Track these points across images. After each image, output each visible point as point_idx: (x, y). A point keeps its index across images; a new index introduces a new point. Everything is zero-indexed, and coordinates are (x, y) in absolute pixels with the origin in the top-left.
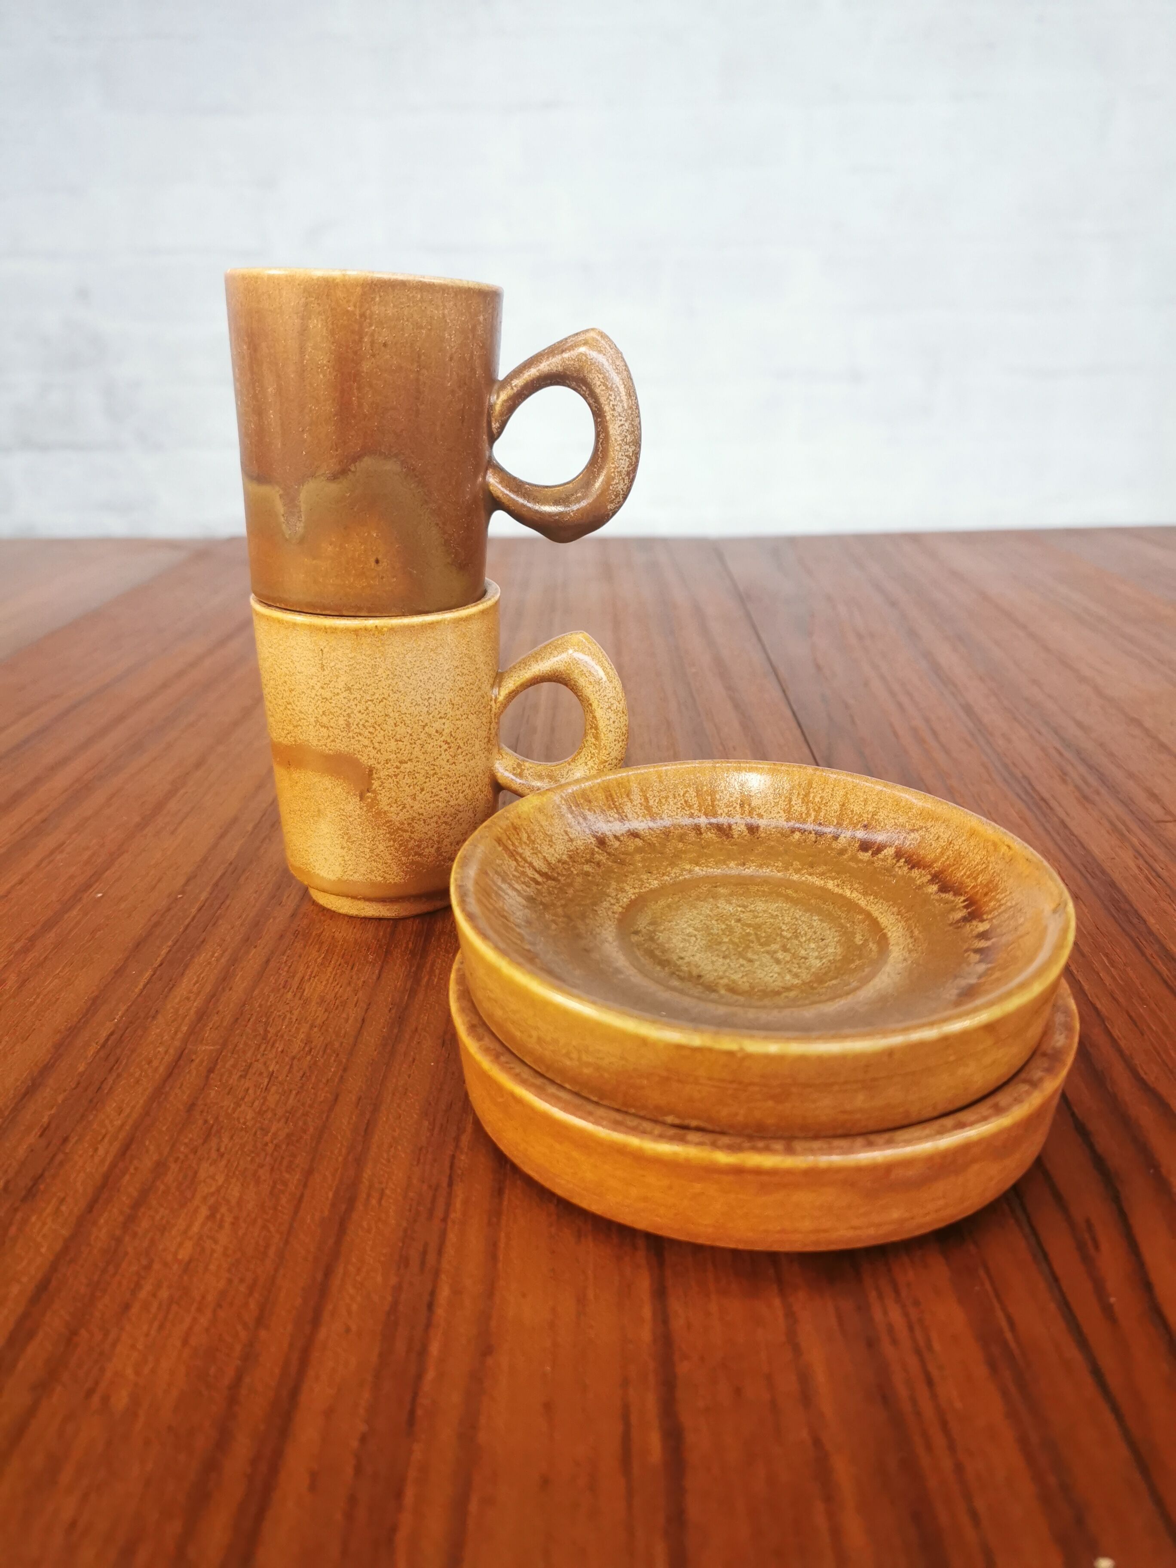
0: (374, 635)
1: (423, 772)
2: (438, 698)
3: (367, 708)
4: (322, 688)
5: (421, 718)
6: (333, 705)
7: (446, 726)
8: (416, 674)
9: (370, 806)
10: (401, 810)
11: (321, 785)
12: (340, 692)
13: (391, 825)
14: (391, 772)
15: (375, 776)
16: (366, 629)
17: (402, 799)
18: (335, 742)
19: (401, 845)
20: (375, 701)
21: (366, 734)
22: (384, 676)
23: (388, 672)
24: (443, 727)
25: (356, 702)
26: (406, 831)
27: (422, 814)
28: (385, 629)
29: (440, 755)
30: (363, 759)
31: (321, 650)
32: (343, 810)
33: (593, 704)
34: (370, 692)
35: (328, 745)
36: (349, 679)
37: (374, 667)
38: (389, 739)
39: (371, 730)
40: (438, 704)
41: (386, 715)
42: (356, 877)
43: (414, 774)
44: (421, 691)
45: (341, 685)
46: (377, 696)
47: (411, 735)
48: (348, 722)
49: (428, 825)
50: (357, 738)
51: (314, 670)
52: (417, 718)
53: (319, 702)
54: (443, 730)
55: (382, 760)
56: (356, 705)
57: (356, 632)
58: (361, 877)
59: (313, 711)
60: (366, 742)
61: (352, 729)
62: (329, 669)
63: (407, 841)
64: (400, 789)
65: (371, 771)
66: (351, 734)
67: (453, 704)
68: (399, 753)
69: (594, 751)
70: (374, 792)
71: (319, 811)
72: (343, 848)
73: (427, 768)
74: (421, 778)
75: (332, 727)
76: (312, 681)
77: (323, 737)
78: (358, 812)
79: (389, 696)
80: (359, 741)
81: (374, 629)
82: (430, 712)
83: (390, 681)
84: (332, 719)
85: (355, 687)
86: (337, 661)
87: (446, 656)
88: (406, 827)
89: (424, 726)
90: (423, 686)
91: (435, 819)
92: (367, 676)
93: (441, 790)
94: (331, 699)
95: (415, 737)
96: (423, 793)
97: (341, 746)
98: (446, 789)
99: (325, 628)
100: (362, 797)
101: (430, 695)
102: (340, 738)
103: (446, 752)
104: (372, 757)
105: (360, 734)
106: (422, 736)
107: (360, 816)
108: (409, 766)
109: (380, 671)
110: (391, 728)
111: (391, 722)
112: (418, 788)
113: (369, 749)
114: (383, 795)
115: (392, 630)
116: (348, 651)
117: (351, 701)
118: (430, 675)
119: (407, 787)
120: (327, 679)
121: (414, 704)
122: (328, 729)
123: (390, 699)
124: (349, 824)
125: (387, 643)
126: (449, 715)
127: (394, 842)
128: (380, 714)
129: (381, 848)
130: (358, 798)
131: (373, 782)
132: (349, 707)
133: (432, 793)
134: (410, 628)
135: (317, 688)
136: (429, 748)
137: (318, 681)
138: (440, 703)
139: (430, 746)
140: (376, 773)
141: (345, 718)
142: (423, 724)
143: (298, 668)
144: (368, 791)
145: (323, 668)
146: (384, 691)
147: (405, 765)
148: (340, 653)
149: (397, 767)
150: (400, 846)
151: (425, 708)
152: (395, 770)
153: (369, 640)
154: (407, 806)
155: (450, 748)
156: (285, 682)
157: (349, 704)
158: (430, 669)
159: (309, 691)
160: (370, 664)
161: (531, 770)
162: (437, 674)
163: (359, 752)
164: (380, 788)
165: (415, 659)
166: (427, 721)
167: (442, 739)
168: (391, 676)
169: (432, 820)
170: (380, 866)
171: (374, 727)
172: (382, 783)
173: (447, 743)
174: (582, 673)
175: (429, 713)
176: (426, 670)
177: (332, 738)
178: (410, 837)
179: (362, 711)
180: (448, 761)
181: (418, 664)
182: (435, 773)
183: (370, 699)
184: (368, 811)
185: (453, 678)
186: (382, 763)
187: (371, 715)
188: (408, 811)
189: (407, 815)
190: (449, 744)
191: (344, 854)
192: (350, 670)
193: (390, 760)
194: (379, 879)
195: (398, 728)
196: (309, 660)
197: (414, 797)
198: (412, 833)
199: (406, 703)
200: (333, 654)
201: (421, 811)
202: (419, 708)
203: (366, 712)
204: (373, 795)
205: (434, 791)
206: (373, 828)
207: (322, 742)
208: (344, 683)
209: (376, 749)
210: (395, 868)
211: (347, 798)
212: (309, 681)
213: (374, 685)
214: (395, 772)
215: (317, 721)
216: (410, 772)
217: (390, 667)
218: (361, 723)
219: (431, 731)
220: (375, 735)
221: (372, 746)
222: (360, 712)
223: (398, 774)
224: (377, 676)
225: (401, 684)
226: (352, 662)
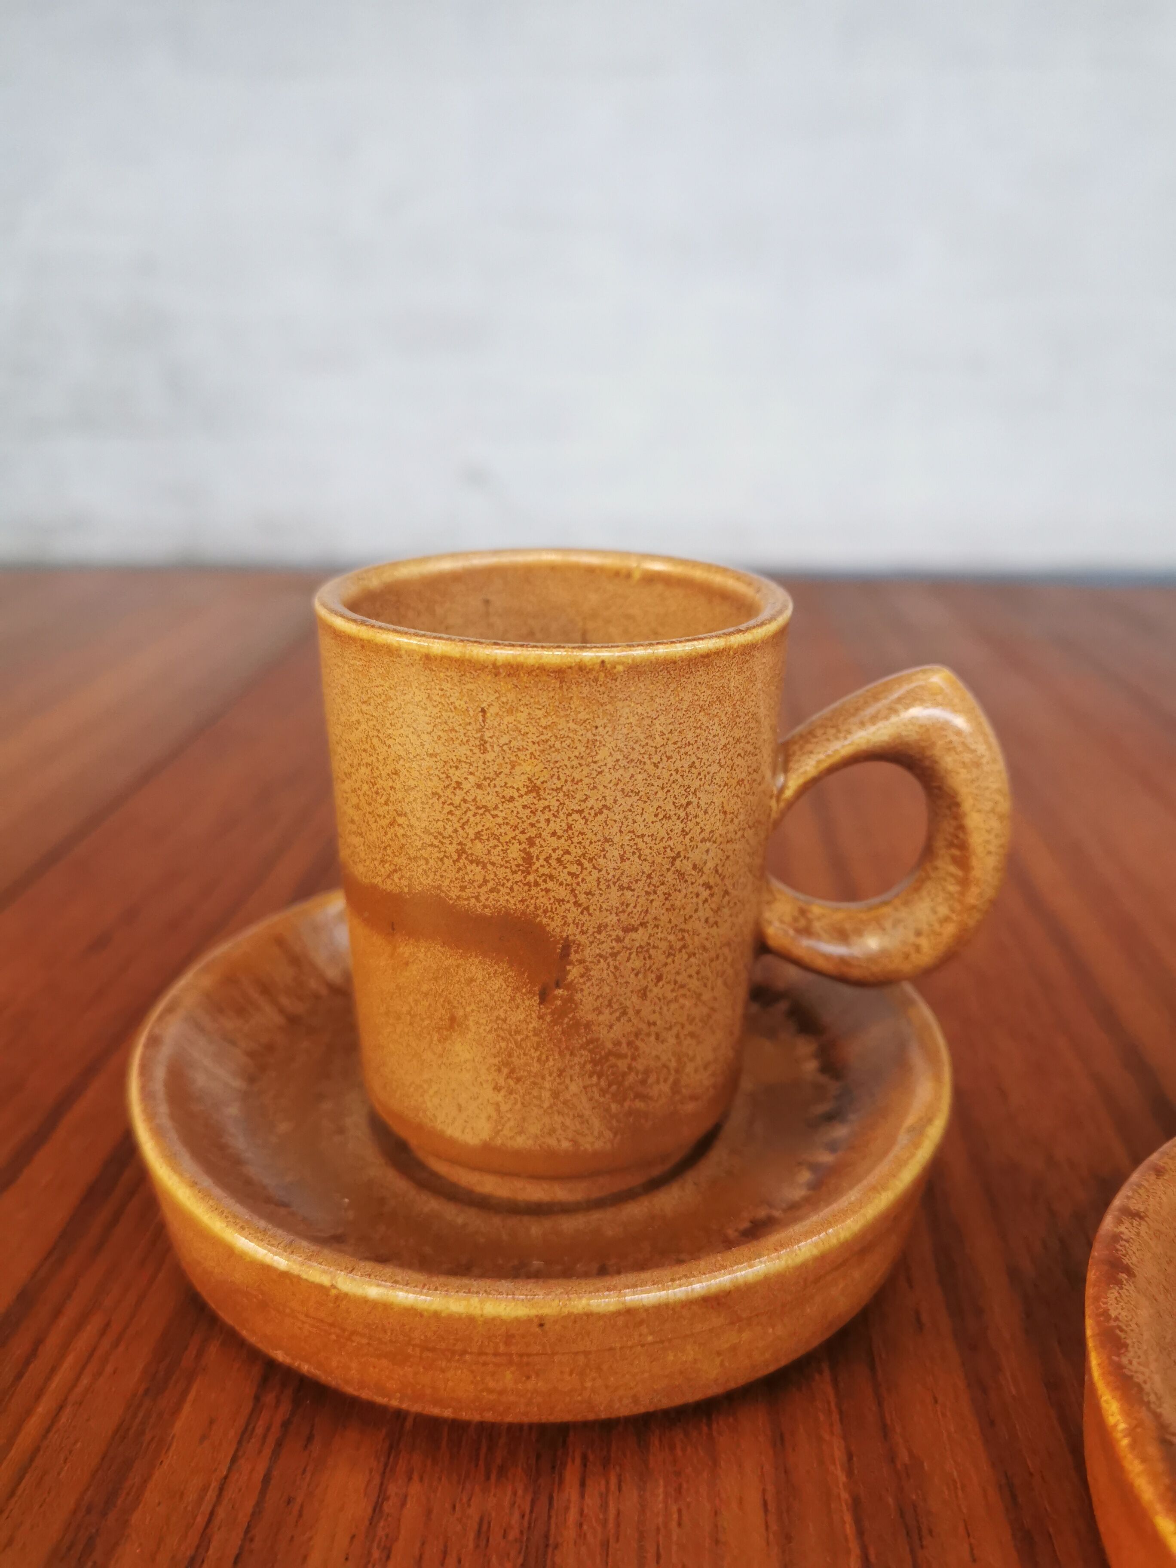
0: (596, 680)
1: (664, 945)
2: (702, 803)
3: (570, 827)
4: (479, 786)
5: (670, 843)
6: (500, 820)
7: (711, 854)
8: (669, 758)
9: (559, 1015)
10: (618, 1019)
11: (461, 972)
12: (516, 795)
13: (597, 1047)
14: (606, 948)
15: (574, 957)
16: (581, 668)
17: (622, 999)
18: (498, 891)
19: (611, 1083)
20: (586, 814)
21: (564, 876)
22: (610, 762)
23: (619, 756)
24: (705, 857)
25: (548, 815)
26: (624, 1056)
27: (654, 1024)
28: (620, 668)
29: (696, 911)
30: (553, 925)
31: (483, 711)
32: (504, 1020)
33: (964, 804)
34: (579, 796)
35: (482, 898)
36: (538, 769)
37: (592, 744)
38: (608, 887)
39: (575, 868)
40: (701, 814)
41: (607, 840)
42: (520, 1142)
43: (648, 951)
44: (676, 790)
45: (519, 781)
46: (589, 804)
47: (649, 876)
48: (528, 854)
49: (662, 1042)
50: (543, 886)
51: (463, 750)
52: (662, 844)
53: (470, 814)
54: (705, 863)
55: (591, 924)
56: (548, 821)
57: (560, 673)
58: (530, 1142)
59: (456, 831)
60: (562, 893)
61: (534, 867)
62: (496, 748)
63: (624, 1075)
64: (620, 980)
65: (566, 949)
66: (531, 878)
67: (725, 813)
68: (624, 911)
69: (953, 888)
70: (570, 987)
71: (453, 1019)
72: (497, 1089)
73: (671, 938)
74: (659, 956)
75: (493, 864)
76: (458, 773)
77: (472, 882)
78: (535, 1024)
79: (615, 801)
80: (547, 891)
81: (597, 667)
82: (687, 830)
83: (621, 771)
84: (495, 846)
85: (549, 785)
86: (516, 734)
87: (725, 720)
88: (624, 1049)
89: (674, 859)
90: (680, 780)
91: (674, 1031)
92: (575, 763)
93: (690, 976)
94: (496, 808)
95: (655, 880)
96: (660, 984)
97: (509, 900)
98: (698, 973)
99: (494, 665)
100: (544, 997)
101: (691, 798)
102: (509, 884)
103: (706, 905)
104: (570, 920)
105: (551, 877)
106: (670, 877)
107: (537, 1032)
108: (640, 937)
109: (603, 753)
110: (613, 865)
111: (614, 852)
112: (653, 976)
113: (568, 906)
114: (586, 993)
115: (636, 669)
116: (540, 713)
117: (539, 813)
118: (694, 759)
119: (632, 976)
120: (491, 770)
121: (661, 816)
122: (484, 867)
123: (616, 808)
124: (512, 1045)
125: (620, 696)
126: (717, 835)
127: (599, 1077)
128: (594, 839)
129: (574, 1088)
130: (537, 998)
131: (568, 968)
132: (532, 825)
133: (676, 982)
134: (669, 665)
135: (466, 786)
136: (678, 899)
137: (471, 773)
138: (706, 812)
139: (680, 896)
140: (576, 952)
141: (524, 846)
142: (673, 855)
143: (427, 746)
144: (558, 986)
145: (483, 747)
146: (607, 792)
147: (633, 935)
148: (522, 717)
149: (619, 940)
150: (610, 1085)
151: (678, 822)
152: (614, 944)
153: (586, 691)
154: (631, 1011)
155: (712, 895)
156: (396, 773)
157: (533, 820)
158: (695, 746)
159: (448, 792)
160: (584, 740)
161: (826, 920)
162: (705, 756)
163: (545, 912)
164: (581, 981)
165: (671, 727)
166: (680, 848)
167: (701, 881)
168: (624, 762)
169: (670, 1033)
170: (568, 1122)
171: (580, 864)
172: (587, 969)
173: (707, 886)
174: (950, 748)
175: (684, 833)
176: (688, 748)
177: (490, 885)
178: (629, 1067)
179: (560, 833)
180: (707, 921)
181: (675, 737)
182: (684, 946)
183: (577, 808)
184: (554, 1022)
185: (729, 762)
186: (590, 932)
187: (575, 840)
188: (629, 1020)
189: (629, 1028)
190: (710, 888)
191: (498, 1099)
192: (542, 751)
193: (607, 925)
194: (566, 1144)
195: (626, 865)
196: (453, 730)
197: (643, 994)
198: (634, 1058)
199: (645, 816)
200: (508, 719)
201: (653, 1018)
202: (668, 824)
203: (566, 835)
204: (566, 993)
205: (679, 978)
206: (561, 1053)
207: (468, 892)
208: (526, 776)
209: (580, 905)
210: (596, 1123)
211: (513, 999)
212: (452, 771)
213: (587, 781)
214: (613, 948)
215: (461, 852)
216: (641, 947)
217: (622, 745)
218: (555, 856)
219: (686, 866)
220: (580, 879)
221: (572, 900)
222: (554, 834)
223: (619, 952)
224: (595, 762)
225: (639, 777)
226: (548, 735)
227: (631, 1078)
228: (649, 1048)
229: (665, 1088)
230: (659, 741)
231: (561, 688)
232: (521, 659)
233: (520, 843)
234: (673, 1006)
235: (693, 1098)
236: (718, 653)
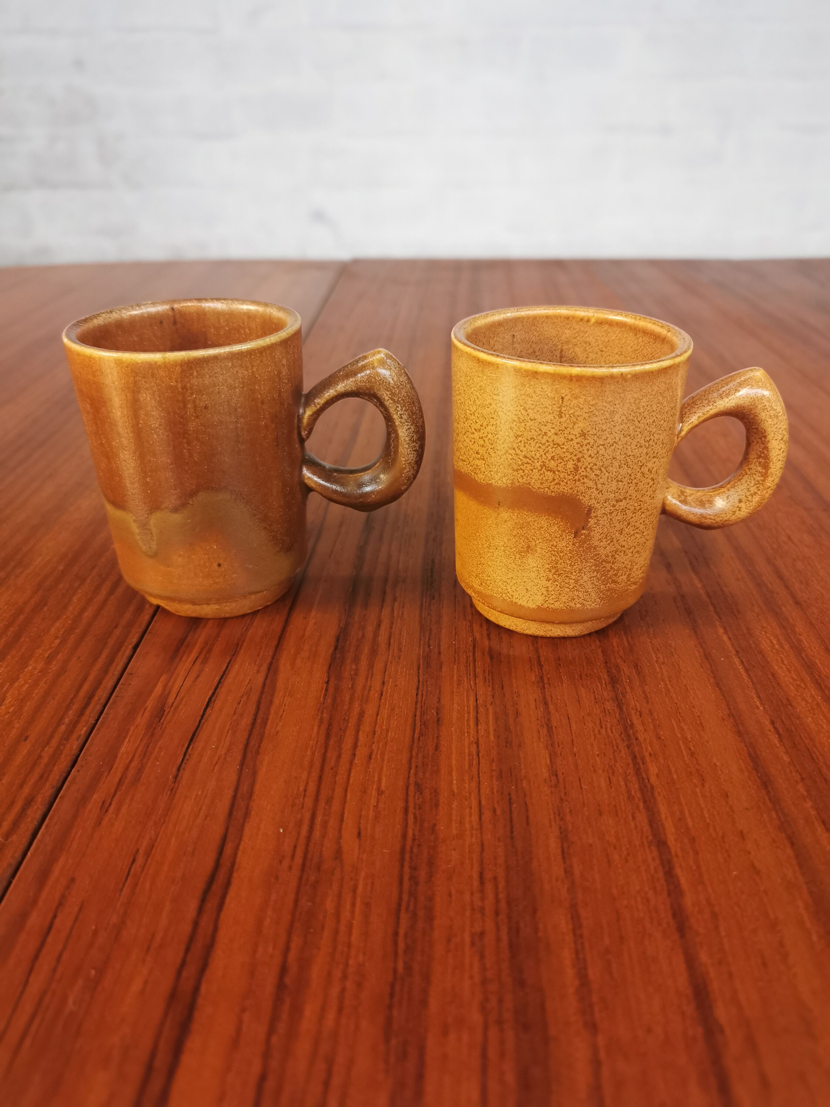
0: (618, 382)
1: (632, 508)
2: (655, 439)
3: (598, 452)
4: (556, 434)
5: (641, 459)
6: (564, 450)
7: (656, 464)
8: (645, 418)
9: (582, 543)
10: (609, 544)
11: (536, 524)
12: (574, 437)
13: (598, 558)
14: (607, 510)
15: (593, 515)
16: (612, 377)
17: (612, 534)
18: (560, 484)
19: (602, 575)
20: (606, 446)
21: (593, 476)
22: (620, 421)
23: (624, 418)
25: (588, 447)
26: (609, 562)
27: (624, 546)
28: (629, 376)
29: (647, 491)
30: (585, 499)
31: (562, 398)
32: (556, 547)
33: (768, 436)
34: (604, 437)
35: (551, 488)
36: (586, 425)
37: (613, 413)
38: (612, 480)
39: (598, 472)
40: (654, 444)
41: (614, 458)
42: (557, 605)
43: (625, 511)
44: (646, 433)
45: (577, 431)
46: (609, 440)
47: (630, 475)
48: (577, 466)
49: (626, 555)
50: (582, 481)
51: (551, 417)
52: (637, 460)
53: (549, 447)
55: (601, 499)
56: (588, 450)
57: (602, 379)
58: (562, 605)
59: (541, 456)
60: (591, 484)
61: (579, 472)
62: (567, 416)
63: (609, 571)
64: (612, 525)
65: (590, 511)
66: (577, 477)
67: (663, 444)
68: (617, 492)
69: (759, 478)
70: (590, 529)
71: (529, 547)
72: (548, 580)
73: (636, 504)
74: (629, 514)
75: (559, 471)
76: (545, 428)
77: (547, 480)
78: (570, 548)
79: (620, 440)
80: (584, 483)
81: (619, 376)
82: (648, 452)
83: (624, 425)
84: (561, 463)
85: (591, 433)
86: (577, 409)
88: (610, 559)
89: (641, 466)
90: (648, 428)
92: (604, 422)
93: (641, 523)
94: (563, 444)
95: (632, 477)
96: (629, 527)
97: (565, 489)
98: (644, 522)
100: (576, 534)
101: (651, 437)
102: (565, 481)
103: (651, 489)
104: (593, 497)
105: (586, 476)
106: (639, 474)
107: (571, 551)
108: (623, 504)
109: (617, 417)
110: (615, 470)
111: (616, 464)
112: (626, 523)
113: (592, 490)
114: (596, 532)
115: (635, 376)
116: (590, 399)
117: (584, 446)
118: (655, 418)
119: (617, 523)
120: (563, 426)
121: (638, 446)
122: (554, 472)
123: (620, 443)
124: (559, 559)
125: (628, 389)
127: (597, 573)
128: (608, 458)
129: (585, 578)
130: (573, 535)
131: (589, 520)
132: (580, 452)
133: (635, 526)
134: (649, 374)
135: (549, 434)
136: (640, 486)
137: (553, 428)
138: (656, 444)
139: (642, 484)
140: (594, 512)
141: (575, 462)
142: (641, 464)
143: (530, 415)
144: (583, 529)
145: (560, 415)
146: (616, 435)
147: (620, 503)
148: (581, 400)
149: (614, 506)
150: (601, 577)
151: (645, 449)
152: (612, 508)
154: (615, 540)
157: (581, 450)
159: (540, 437)
160: (609, 411)
161: (693, 497)
162: (659, 417)
163: (582, 493)
164: (595, 526)
165: (647, 403)
166: (644, 461)
168: (626, 421)
169: (630, 551)
170: (581, 595)
171: (601, 470)
172: (598, 520)
174: (764, 409)
175: (647, 454)
176: (653, 413)
177: (557, 481)
178: (611, 568)
179: (593, 455)
181: (648, 408)
182: (640, 509)
183: (602, 443)
184: (580, 546)
185: (668, 419)
186: (601, 503)
187: (600, 458)
188: (614, 545)
189: (613, 549)
191: (548, 585)
192: (589, 417)
193: (609, 499)
194: (579, 605)
195: (621, 470)
196: (546, 407)
197: (621, 532)
198: (613, 564)
199: (632, 446)
200: (575, 401)
201: (624, 543)
202: (641, 450)
203: (596, 456)
204: (587, 532)
205: (636, 524)
206: (581, 562)
207: (545, 485)
208: (580, 429)
209: (598, 490)
210: (593, 595)
211: (561, 536)
212: (542, 428)
213: (608, 430)
214: (611, 510)
215: (543, 465)
216: (623, 509)
217: (626, 413)
218: (589, 466)
219: (645, 470)
220: (600, 477)
221: (595, 487)
222: (590, 456)
223: (613, 512)
224: (613, 421)
225: (631, 428)
226: (593, 408)
227: (612, 572)
228: (621, 558)
229: (624, 577)
230: (642, 410)
231: (601, 386)
232: (584, 373)
233: (573, 461)
234: (632, 538)
235: (635, 583)
236: (670, 367)
